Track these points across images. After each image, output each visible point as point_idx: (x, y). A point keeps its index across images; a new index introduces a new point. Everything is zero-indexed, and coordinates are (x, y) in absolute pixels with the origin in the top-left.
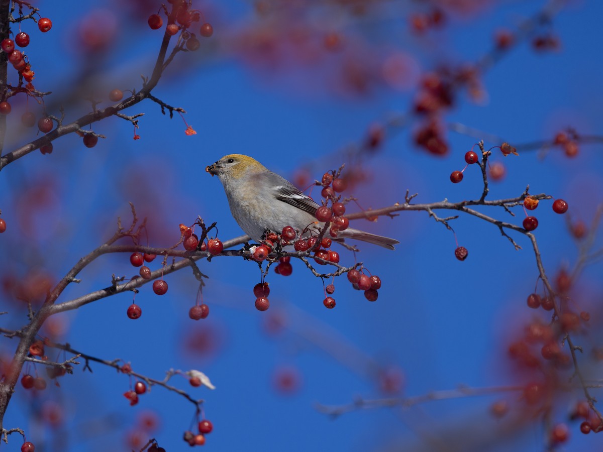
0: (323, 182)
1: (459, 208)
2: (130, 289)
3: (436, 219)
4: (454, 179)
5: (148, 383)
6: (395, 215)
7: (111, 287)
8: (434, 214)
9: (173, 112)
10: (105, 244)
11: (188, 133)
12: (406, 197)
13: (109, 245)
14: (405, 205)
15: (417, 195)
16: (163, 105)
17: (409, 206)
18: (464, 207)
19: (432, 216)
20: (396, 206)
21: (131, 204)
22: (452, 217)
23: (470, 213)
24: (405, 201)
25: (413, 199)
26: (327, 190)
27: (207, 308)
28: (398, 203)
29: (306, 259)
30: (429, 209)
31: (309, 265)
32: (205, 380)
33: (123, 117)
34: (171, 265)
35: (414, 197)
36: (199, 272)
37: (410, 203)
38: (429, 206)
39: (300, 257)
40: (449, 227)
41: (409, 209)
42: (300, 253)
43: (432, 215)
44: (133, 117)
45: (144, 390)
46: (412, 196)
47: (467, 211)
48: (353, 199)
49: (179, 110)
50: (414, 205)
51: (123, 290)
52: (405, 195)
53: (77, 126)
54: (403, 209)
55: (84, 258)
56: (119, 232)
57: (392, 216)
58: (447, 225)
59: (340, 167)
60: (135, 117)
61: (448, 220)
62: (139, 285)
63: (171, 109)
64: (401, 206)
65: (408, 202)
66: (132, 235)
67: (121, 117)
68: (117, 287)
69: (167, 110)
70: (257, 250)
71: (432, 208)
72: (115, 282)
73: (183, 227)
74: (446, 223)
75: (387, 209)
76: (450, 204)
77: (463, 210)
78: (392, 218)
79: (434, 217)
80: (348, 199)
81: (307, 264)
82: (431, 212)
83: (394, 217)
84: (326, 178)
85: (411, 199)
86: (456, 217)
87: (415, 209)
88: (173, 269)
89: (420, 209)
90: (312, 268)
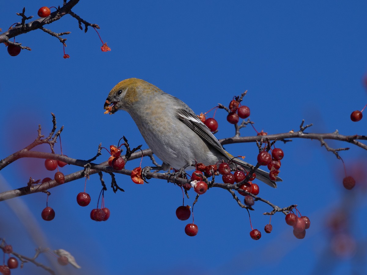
0: (230, 108)
1: (350, 140)
2: (43, 190)
3: (327, 149)
4: (354, 118)
5: (21, 260)
6: (288, 141)
7: (25, 188)
8: (326, 144)
9: (89, 27)
10: (25, 149)
11: (103, 49)
12: (301, 127)
13: (29, 150)
14: (300, 133)
15: (312, 125)
16: (80, 21)
17: (303, 134)
18: (354, 141)
19: (324, 146)
20: (291, 133)
21: (52, 115)
22: (343, 149)
23: (360, 146)
24: (299, 129)
25: (308, 128)
26: (233, 116)
27: (109, 211)
28: (293, 131)
29: (233, 191)
30: (322, 139)
31: (236, 197)
32: (71, 260)
33: (49, 33)
34: (82, 171)
35: (309, 126)
36: (116, 185)
37: (304, 131)
38: (322, 136)
39: (228, 189)
40: (339, 157)
41: (303, 137)
42: (229, 185)
43: (323, 144)
44: (60, 34)
45: (16, 266)
46: (307, 126)
47: (357, 144)
48: (250, 123)
49: (94, 26)
50: (307, 133)
51: (37, 191)
52: (300, 124)
53: (7, 38)
54: (298, 136)
55: (4, 160)
56: (39, 139)
57: (285, 141)
58: (337, 155)
59: (243, 93)
60: (62, 35)
61: (339, 150)
62: (51, 187)
63: (87, 24)
64: (296, 134)
65: (302, 130)
66: (50, 142)
67: (46, 32)
68: (31, 189)
69: (83, 25)
70: (198, 184)
71: (324, 138)
72: (30, 184)
73: (113, 148)
74: (337, 153)
75: (282, 135)
76: (342, 136)
77: (353, 143)
78: (285, 143)
79: (326, 146)
80: (246, 123)
81: (234, 196)
82: (323, 142)
83: (287, 143)
84: (234, 105)
85: (305, 128)
86: (347, 149)
87: (308, 137)
88: (83, 175)
89: (312, 138)
90: (237, 200)
